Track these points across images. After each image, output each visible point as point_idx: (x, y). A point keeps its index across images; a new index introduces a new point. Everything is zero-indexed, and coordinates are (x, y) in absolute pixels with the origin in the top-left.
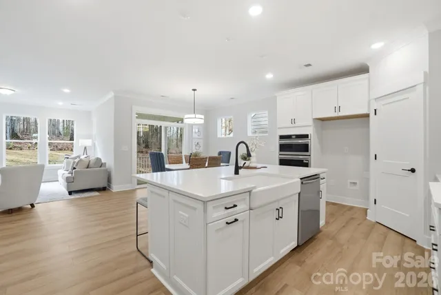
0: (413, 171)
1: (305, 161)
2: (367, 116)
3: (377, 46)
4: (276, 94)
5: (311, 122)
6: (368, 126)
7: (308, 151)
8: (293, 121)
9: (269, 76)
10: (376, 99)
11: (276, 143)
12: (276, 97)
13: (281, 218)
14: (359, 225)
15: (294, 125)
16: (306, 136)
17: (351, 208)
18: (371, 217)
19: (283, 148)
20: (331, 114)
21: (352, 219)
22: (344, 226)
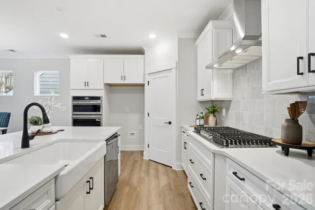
0: (170, 123)
1: (97, 120)
2: (143, 85)
3: (152, 36)
4: (70, 57)
5: (102, 87)
6: (143, 93)
7: (99, 111)
8: (86, 84)
9: (64, 36)
10: (149, 74)
11: (70, 104)
12: (69, 59)
13: (92, 189)
14: (140, 165)
15: (87, 87)
16: (98, 98)
17: (132, 152)
18: (146, 157)
19: (76, 108)
20: (119, 81)
21: (136, 161)
22: (132, 170)
